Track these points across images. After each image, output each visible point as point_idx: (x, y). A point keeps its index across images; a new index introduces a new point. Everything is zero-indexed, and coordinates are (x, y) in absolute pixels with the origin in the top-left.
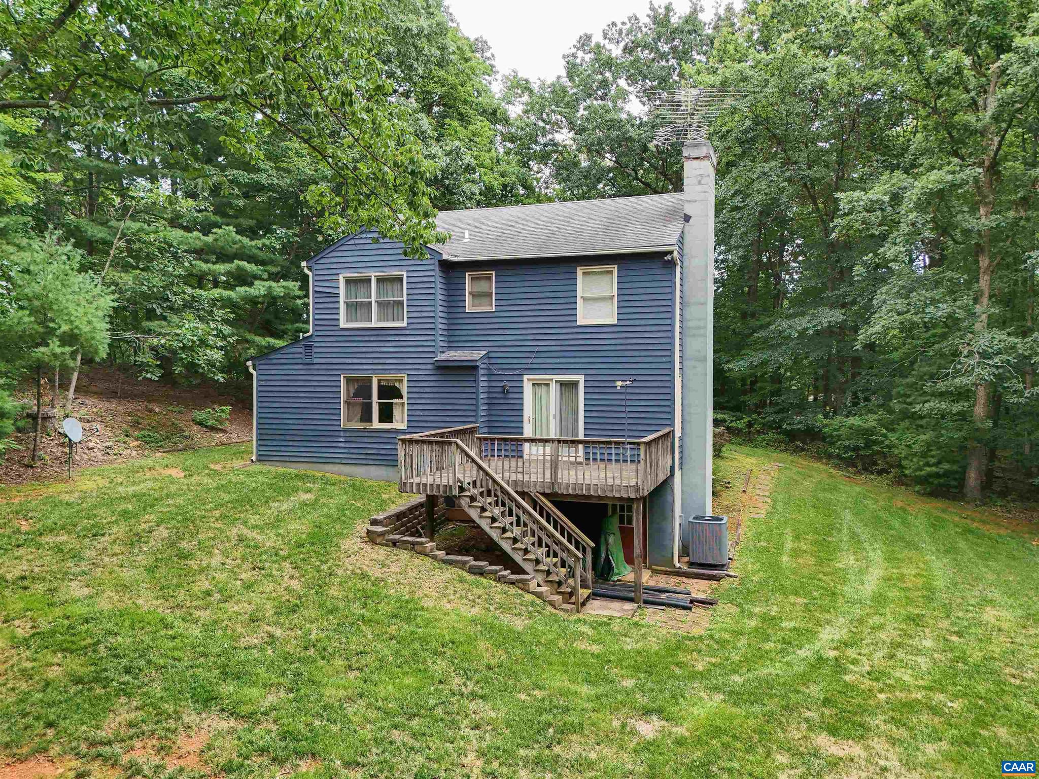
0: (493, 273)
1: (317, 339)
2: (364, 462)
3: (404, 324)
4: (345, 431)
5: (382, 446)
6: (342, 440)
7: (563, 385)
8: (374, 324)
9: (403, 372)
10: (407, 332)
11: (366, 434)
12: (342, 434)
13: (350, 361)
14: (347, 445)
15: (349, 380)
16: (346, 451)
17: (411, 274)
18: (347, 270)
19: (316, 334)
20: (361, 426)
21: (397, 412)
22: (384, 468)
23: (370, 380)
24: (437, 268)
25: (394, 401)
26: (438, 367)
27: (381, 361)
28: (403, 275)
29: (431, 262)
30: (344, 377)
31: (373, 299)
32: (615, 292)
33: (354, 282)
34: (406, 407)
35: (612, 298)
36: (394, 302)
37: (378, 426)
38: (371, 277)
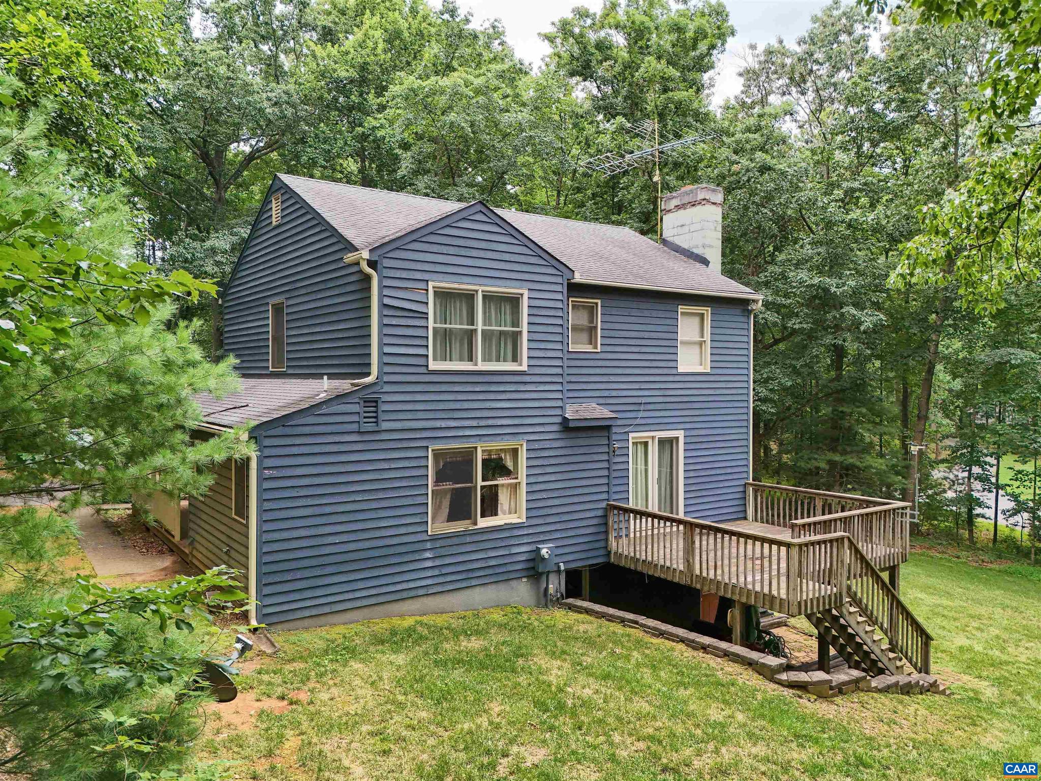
0: (599, 301)
1: (387, 388)
2: (464, 584)
3: (524, 368)
4: (434, 539)
5: (490, 554)
6: (428, 555)
8: (482, 366)
9: (520, 437)
10: (527, 379)
11: (468, 539)
12: (429, 545)
13: (443, 424)
14: (438, 562)
15: (437, 455)
16: (436, 572)
17: (533, 295)
18: (441, 276)
19: (386, 378)
20: (459, 526)
21: (504, 498)
22: (494, 586)
23: (473, 451)
24: (565, 291)
26: (567, 428)
27: (490, 422)
28: (522, 295)
29: (559, 280)
30: (433, 450)
31: (480, 326)
32: (707, 337)
33: (443, 296)
34: (524, 488)
35: (701, 344)
36: (501, 332)
37: (484, 523)
38: (477, 291)
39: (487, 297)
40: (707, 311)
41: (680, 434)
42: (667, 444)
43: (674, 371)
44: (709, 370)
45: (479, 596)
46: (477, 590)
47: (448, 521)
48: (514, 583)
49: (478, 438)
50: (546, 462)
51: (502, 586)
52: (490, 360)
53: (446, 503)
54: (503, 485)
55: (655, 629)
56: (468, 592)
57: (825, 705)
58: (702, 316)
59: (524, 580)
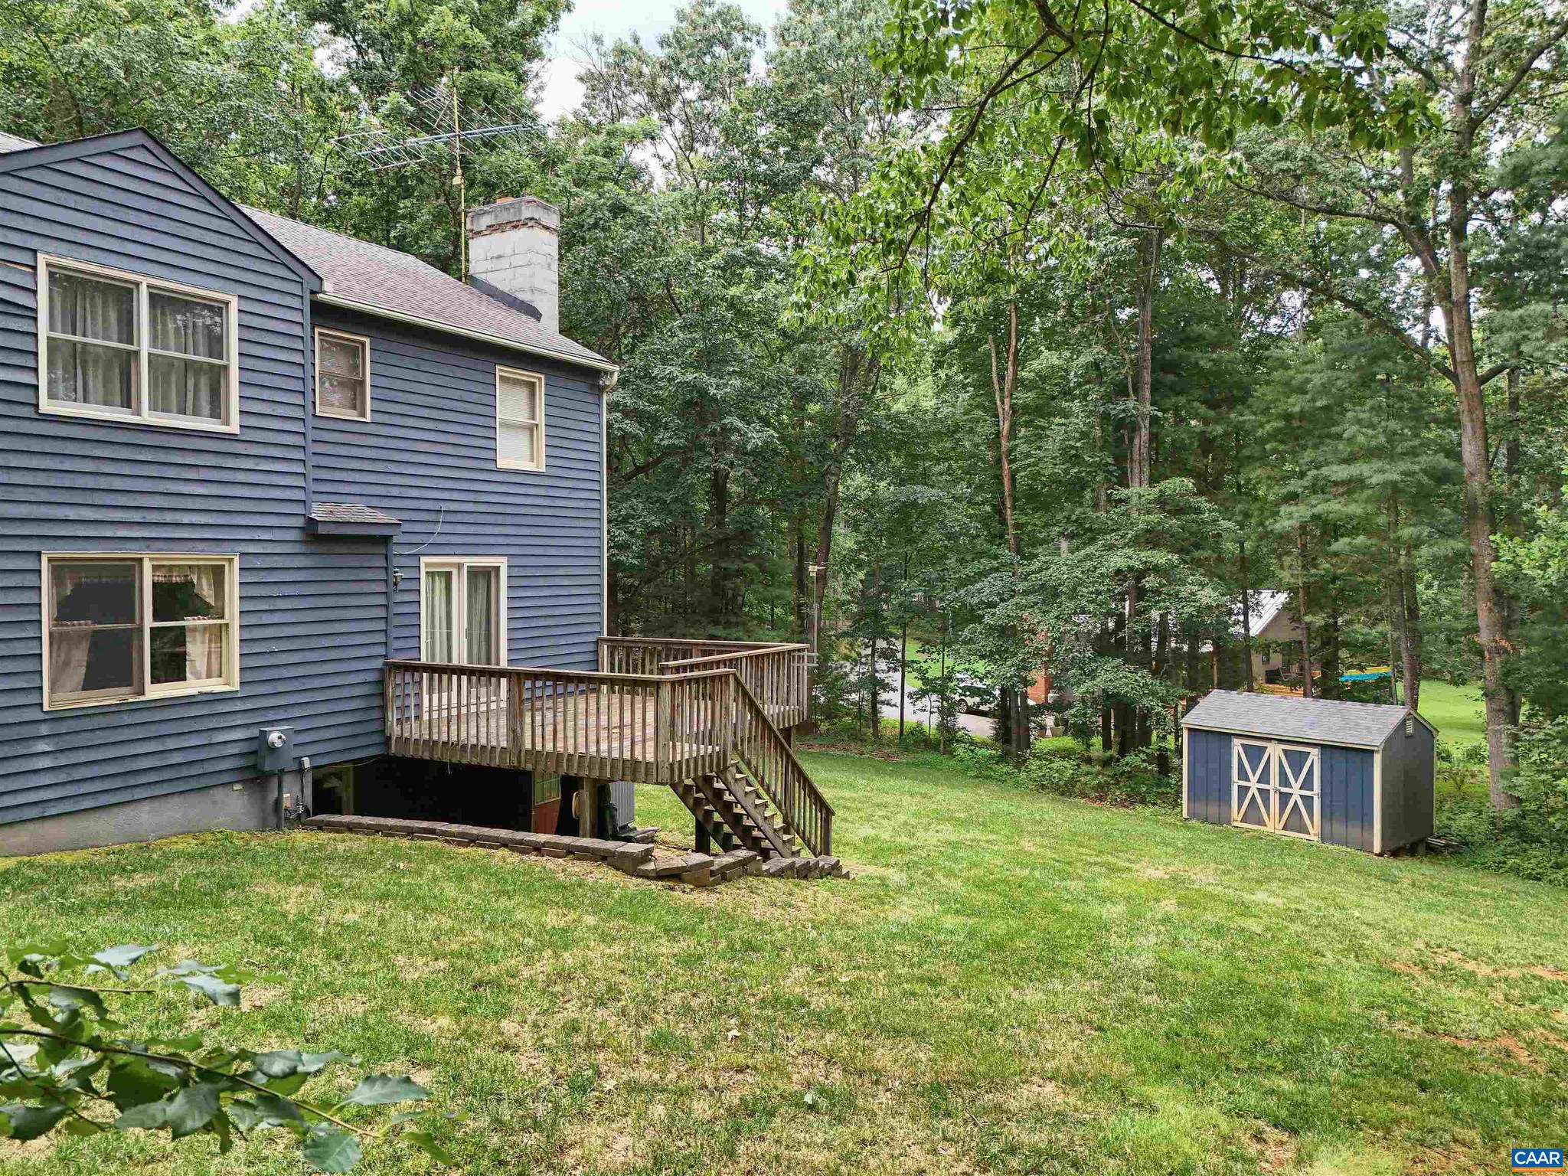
0: (367, 341)
3: (234, 428)
4: (56, 718)
5: (171, 744)
6: (43, 746)
7: (475, 574)
8: (148, 417)
9: (228, 546)
10: (240, 448)
11: (127, 719)
12: (44, 730)
14: (63, 760)
15: (59, 569)
16: (62, 777)
17: (249, 307)
18: (63, 247)
20: (109, 697)
21: (196, 651)
22: (176, 800)
23: (134, 567)
24: (307, 309)
25: (189, 622)
26: (314, 535)
27: (169, 517)
28: (227, 304)
29: (296, 289)
30: (50, 560)
31: (144, 346)
32: (541, 419)
33: (65, 282)
34: (235, 634)
35: (531, 429)
36: (187, 364)
37: (155, 691)
38: (138, 284)
39: (160, 301)
40: (539, 379)
41: (502, 563)
42: (482, 578)
43: (490, 466)
44: (543, 469)
45: (145, 817)
46: (146, 807)
47: (84, 689)
48: (219, 794)
49: (141, 544)
50: (275, 591)
51: (193, 799)
52: (166, 409)
53: (80, 656)
54: (194, 629)
55: (462, 835)
56: (128, 812)
57: (704, 895)
58: (532, 385)
59: (237, 787)
